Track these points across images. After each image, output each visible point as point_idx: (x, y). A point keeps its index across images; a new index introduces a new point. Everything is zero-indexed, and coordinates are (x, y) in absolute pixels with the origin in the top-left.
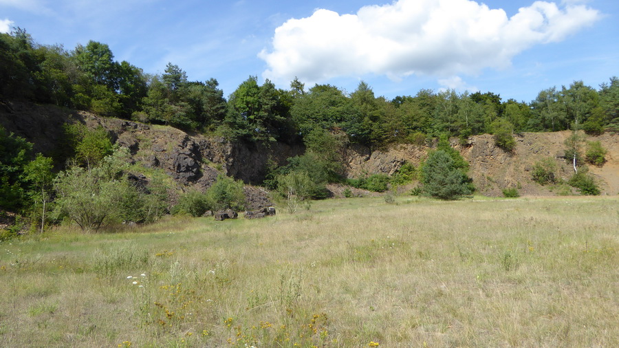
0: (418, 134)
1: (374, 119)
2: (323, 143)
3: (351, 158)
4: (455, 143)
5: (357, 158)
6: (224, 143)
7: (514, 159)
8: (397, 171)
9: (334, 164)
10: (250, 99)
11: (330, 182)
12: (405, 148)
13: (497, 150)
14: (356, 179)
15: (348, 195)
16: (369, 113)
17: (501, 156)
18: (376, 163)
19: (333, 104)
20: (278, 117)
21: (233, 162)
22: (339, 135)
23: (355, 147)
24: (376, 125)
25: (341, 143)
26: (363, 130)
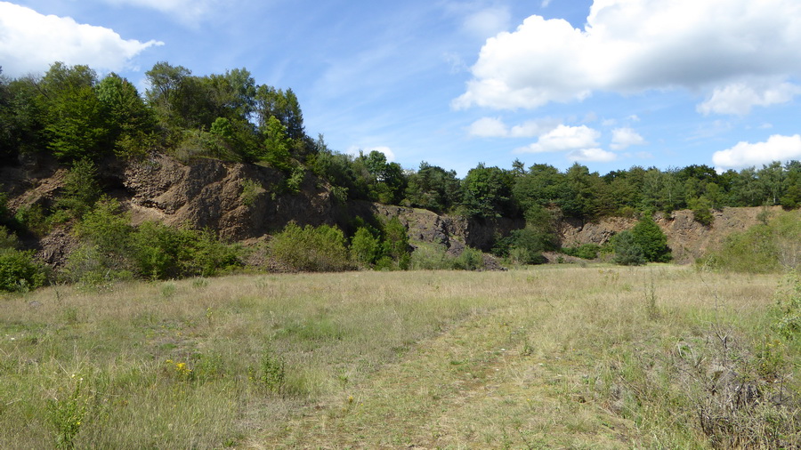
0: (627, 208)
1: (586, 195)
2: (540, 218)
3: (565, 230)
4: (660, 218)
5: (571, 230)
6: (463, 220)
7: (711, 232)
8: (607, 241)
9: (549, 235)
10: (481, 184)
11: (546, 251)
12: (615, 221)
13: (696, 224)
14: (569, 247)
15: (560, 261)
16: (581, 191)
17: (699, 229)
18: (587, 234)
19: (550, 182)
20: (503, 197)
21: (469, 235)
22: (554, 210)
23: (569, 220)
24: (588, 200)
25: (556, 217)
26: (575, 206)
